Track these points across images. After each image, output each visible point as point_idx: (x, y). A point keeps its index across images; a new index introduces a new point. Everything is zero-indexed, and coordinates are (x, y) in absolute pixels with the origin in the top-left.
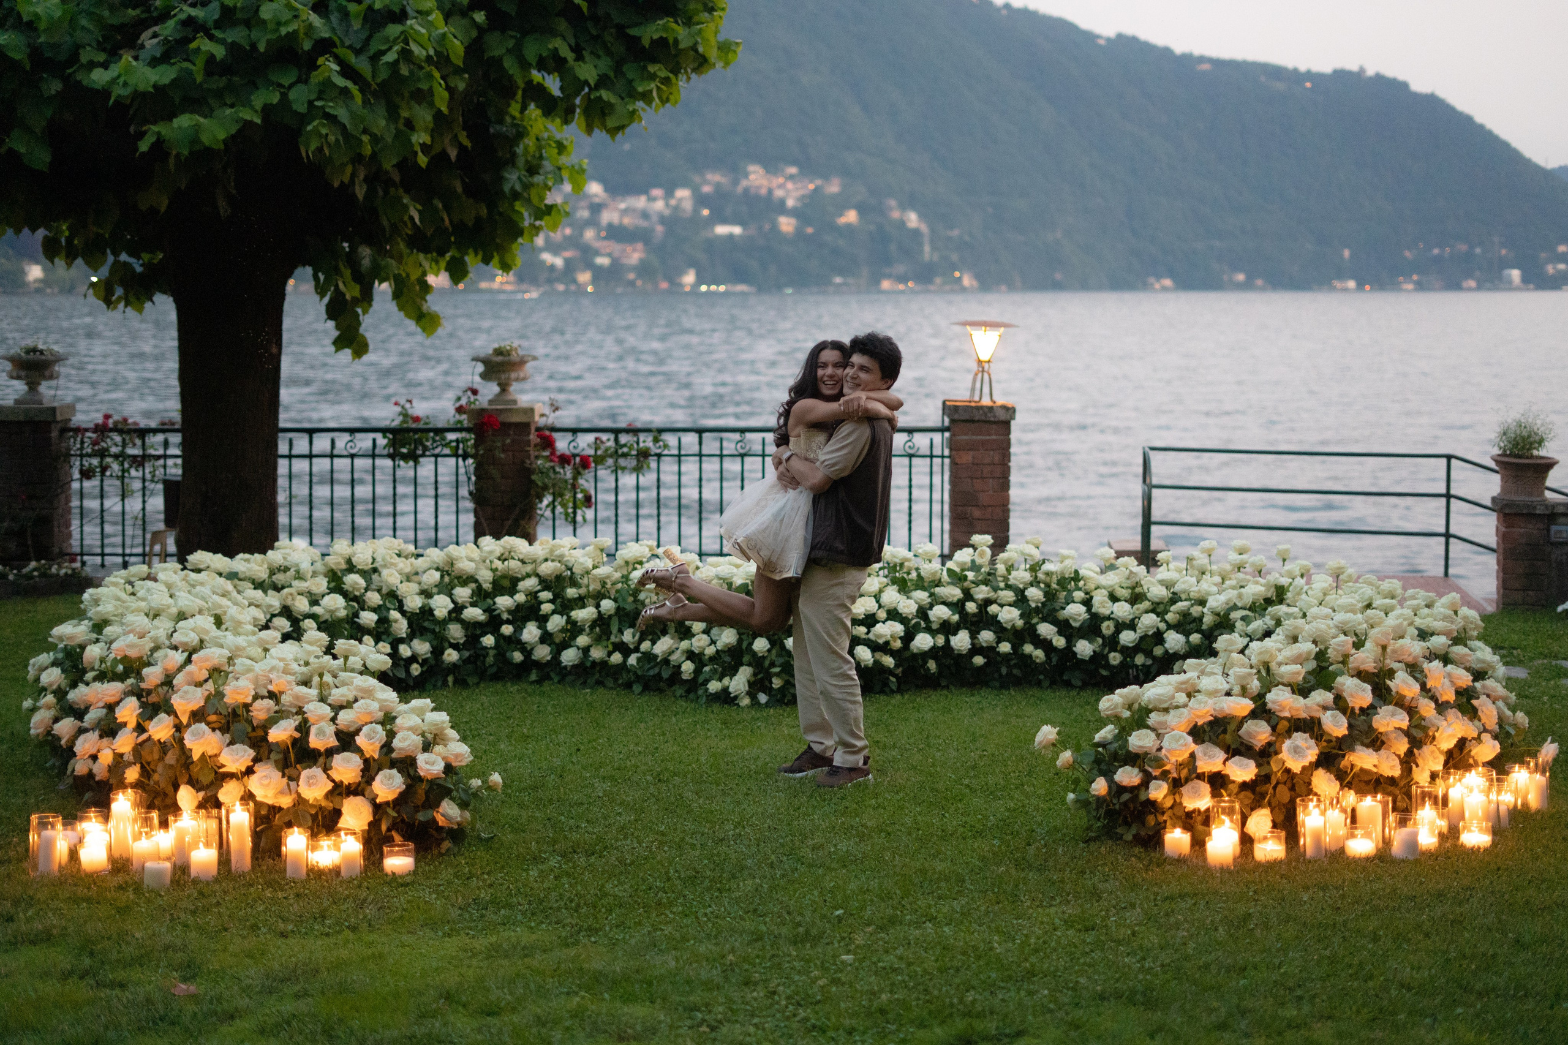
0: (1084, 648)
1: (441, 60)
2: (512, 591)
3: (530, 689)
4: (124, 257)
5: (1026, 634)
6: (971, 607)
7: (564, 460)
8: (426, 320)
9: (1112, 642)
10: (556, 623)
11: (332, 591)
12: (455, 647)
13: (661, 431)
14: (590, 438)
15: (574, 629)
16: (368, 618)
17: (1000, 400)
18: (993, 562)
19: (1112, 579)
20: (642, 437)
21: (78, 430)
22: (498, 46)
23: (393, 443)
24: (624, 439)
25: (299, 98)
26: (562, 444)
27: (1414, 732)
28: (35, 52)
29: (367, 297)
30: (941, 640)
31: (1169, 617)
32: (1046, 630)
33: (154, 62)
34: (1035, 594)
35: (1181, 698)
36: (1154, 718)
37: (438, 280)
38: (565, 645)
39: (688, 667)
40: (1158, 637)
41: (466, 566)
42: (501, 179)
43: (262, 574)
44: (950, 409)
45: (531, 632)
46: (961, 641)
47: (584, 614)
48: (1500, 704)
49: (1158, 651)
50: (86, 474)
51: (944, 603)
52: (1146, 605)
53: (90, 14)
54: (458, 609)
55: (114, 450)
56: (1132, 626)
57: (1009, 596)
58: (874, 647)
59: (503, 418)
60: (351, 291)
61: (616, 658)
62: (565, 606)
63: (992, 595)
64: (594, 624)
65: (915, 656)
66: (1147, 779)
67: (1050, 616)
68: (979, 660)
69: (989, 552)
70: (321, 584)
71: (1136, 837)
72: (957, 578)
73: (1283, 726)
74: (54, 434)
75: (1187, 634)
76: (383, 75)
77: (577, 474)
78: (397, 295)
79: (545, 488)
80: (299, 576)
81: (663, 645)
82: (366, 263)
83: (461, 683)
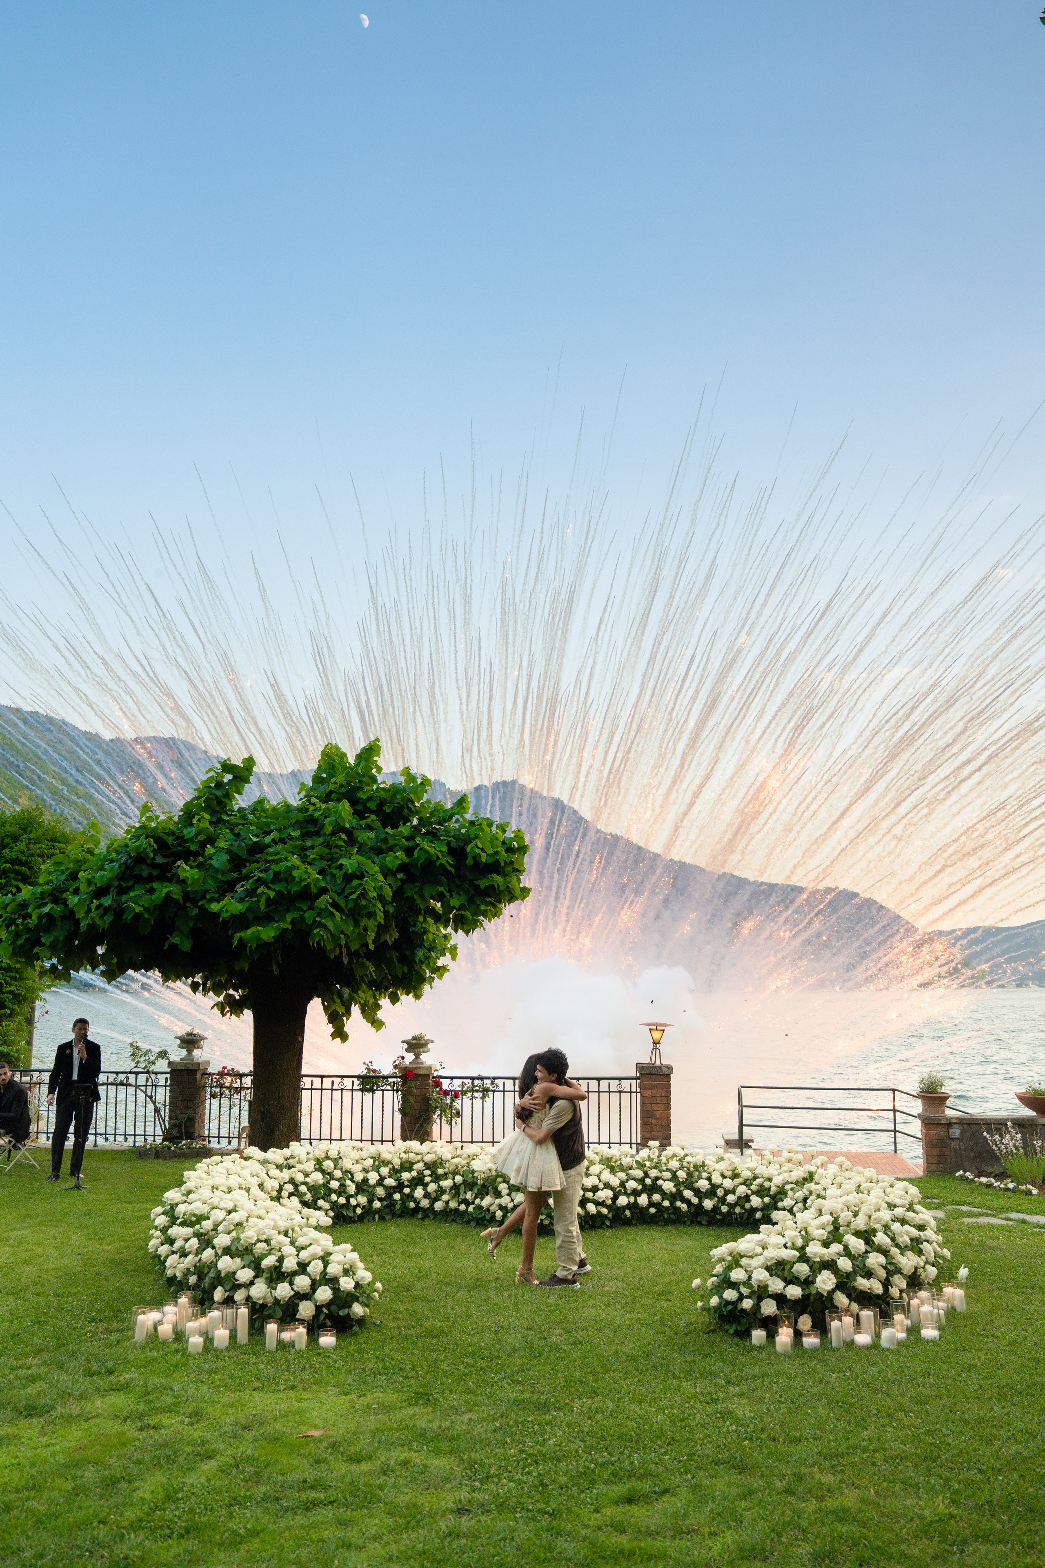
0: (708, 1204)
1: (381, 898)
2: (410, 1170)
3: (417, 1222)
4: (231, 992)
5: (677, 1196)
6: (648, 1181)
7: (446, 1093)
8: (377, 1024)
9: (723, 1200)
10: (432, 1187)
11: (316, 1170)
12: (380, 1199)
13: (494, 1078)
14: (459, 1082)
15: (441, 1191)
16: (335, 1184)
17: (665, 1062)
18: (660, 1156)
19: (722, 1166)
20: (486, 1081)
21: (210, 1074)
22: (411, 891)
23: (362, 1083)
24: (476, 1082)
25: (309, 916)
26: (446, 1085)
27: (889, 1267)
28: (186, 896)
29: (348, 1013)
30: (632, 1199)
31: (753, 1187)
32: (687, 1193)
33: (241, 900)
34: (682, 1175)
35: (759, 1250)
36: (744, 1261)
37: (385, 1002)
38: (437, 1199)
39: (499, 1214)
40: (747, 1198)
41: (386, 1156)
42: (414, 954)
43: (281, 1161)
44: (640, 1067)
45: (419, 1192)
46: (643, 1200)
47: (446, 1183)
48: (935, 1244)
49: (747, 1206)
50: (213, 1096)
51: (634, 1179)
52: (740, 1180)
53: (212, 877)
54: (382, 1179)
55: (227, 1084)
56: (733, 1192)
57: (668, 1175)
58: (597, 1203)
59: (415, 1072)
60: (341, 1010)
61: (463, 1207)
62: (437, 1178)
63: (659, 1174)
64: (451, 1188)
65: (618, 1208)
66: (741, 1298)
67: (690, 1186)
68: (653, 1210)
69: (657, 1151)
70: (310, 1166)
71: (736, 1331)
72: (641, 1165)
73: (817, 1266)
74: (198, 1076)
75: (762, 1197)
76: (351, 905)
77: (452, 1100)
78: (363, 1011)
79: (436, 1108)
80: (300, 1162)
81: (487, 1201)
82: (346, 996)
83: (382, 1218)
